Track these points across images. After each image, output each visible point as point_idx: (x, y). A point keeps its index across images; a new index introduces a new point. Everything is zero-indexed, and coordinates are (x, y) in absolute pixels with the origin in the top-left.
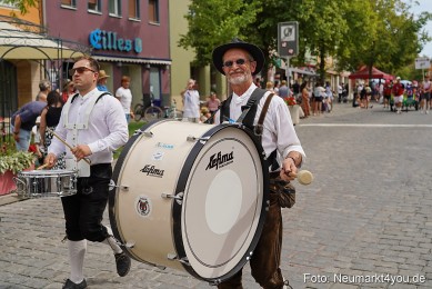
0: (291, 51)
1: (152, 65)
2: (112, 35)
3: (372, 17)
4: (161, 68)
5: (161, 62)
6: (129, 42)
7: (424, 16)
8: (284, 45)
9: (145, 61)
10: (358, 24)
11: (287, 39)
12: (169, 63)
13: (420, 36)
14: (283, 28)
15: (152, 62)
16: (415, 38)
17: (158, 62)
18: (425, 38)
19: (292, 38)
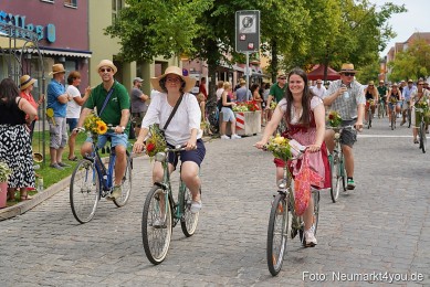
0: (251, 45)
1: (68, 58)
2: (20, 19)
3: (334, 7)
4: (79, 62)
5: (79, 55)
6: (40, 28)
7: (387, 8)
8: (243, 38)
9: (60, 53)
10: (318, 15)
11: (246, 31)
12: (89, 56)
13: (383, 32)
14: (242, 18)
15: (67, 54)
16: (377, 33)
17: (75, 54)
18: (388, 33)
19: (253, 29)
